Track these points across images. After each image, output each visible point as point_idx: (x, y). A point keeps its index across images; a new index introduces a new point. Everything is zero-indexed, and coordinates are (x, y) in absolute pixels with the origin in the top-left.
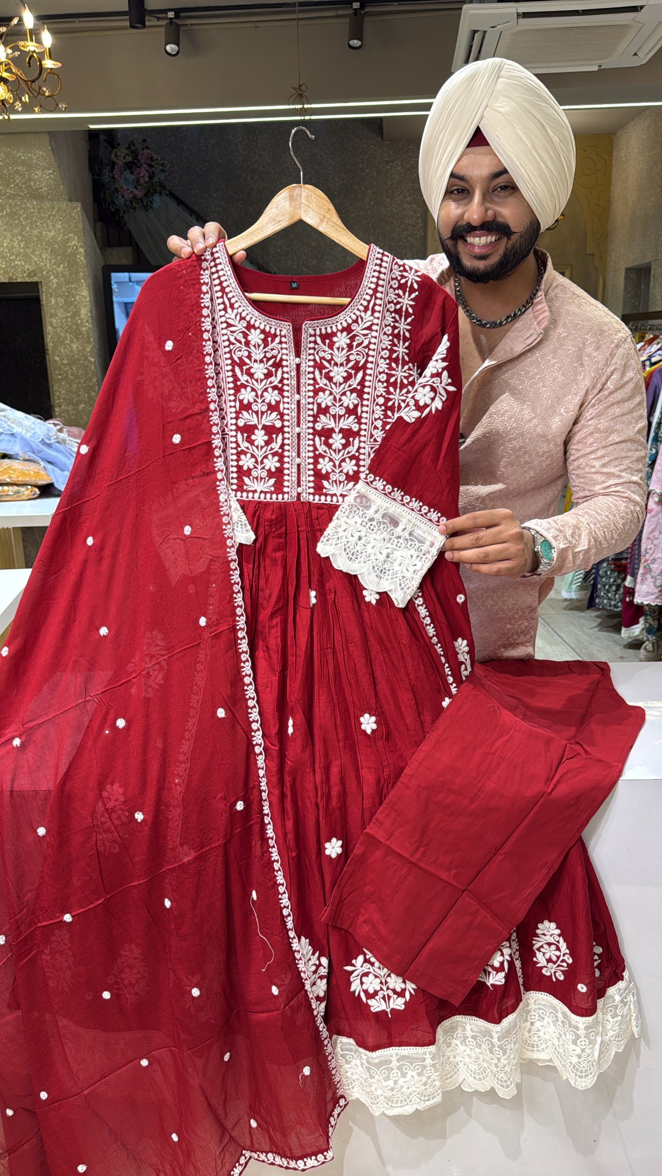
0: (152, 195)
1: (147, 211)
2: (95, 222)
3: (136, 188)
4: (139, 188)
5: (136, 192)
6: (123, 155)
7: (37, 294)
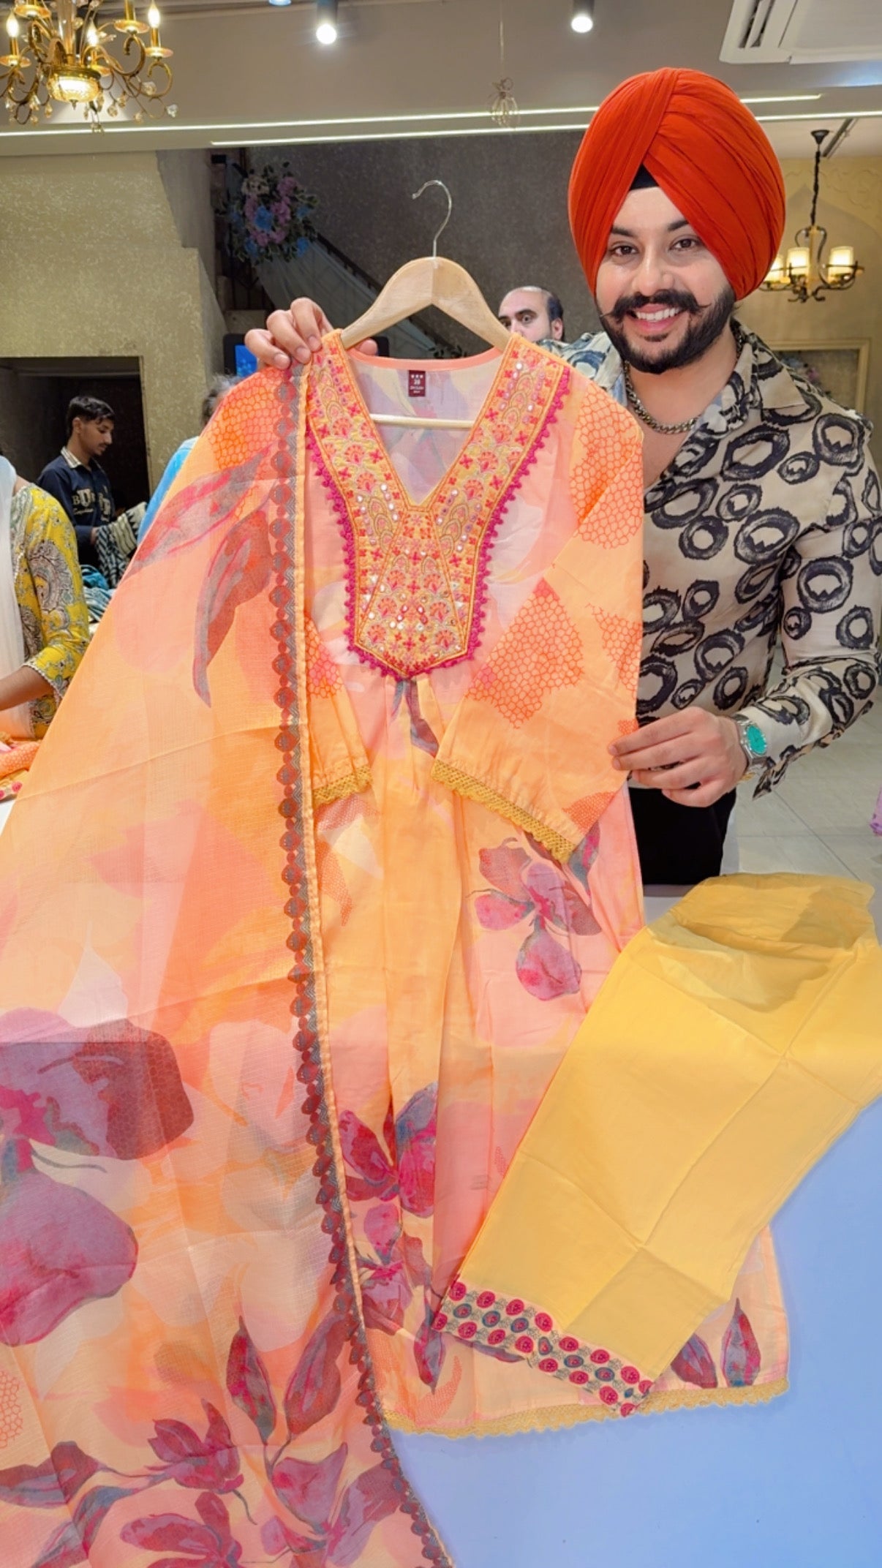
0: (295, 240)
1: (288, 261)
2: (217, 274)
3: (274, 230)
4: (278, 229)
5: (273, 235)
6: (257, 184)
7: (135, 373)
